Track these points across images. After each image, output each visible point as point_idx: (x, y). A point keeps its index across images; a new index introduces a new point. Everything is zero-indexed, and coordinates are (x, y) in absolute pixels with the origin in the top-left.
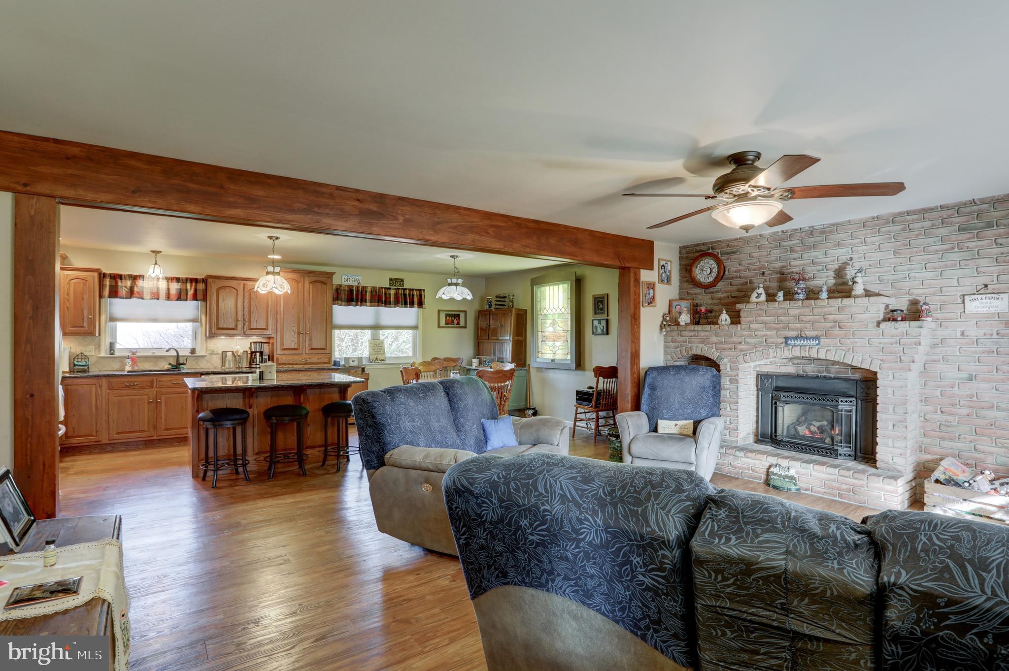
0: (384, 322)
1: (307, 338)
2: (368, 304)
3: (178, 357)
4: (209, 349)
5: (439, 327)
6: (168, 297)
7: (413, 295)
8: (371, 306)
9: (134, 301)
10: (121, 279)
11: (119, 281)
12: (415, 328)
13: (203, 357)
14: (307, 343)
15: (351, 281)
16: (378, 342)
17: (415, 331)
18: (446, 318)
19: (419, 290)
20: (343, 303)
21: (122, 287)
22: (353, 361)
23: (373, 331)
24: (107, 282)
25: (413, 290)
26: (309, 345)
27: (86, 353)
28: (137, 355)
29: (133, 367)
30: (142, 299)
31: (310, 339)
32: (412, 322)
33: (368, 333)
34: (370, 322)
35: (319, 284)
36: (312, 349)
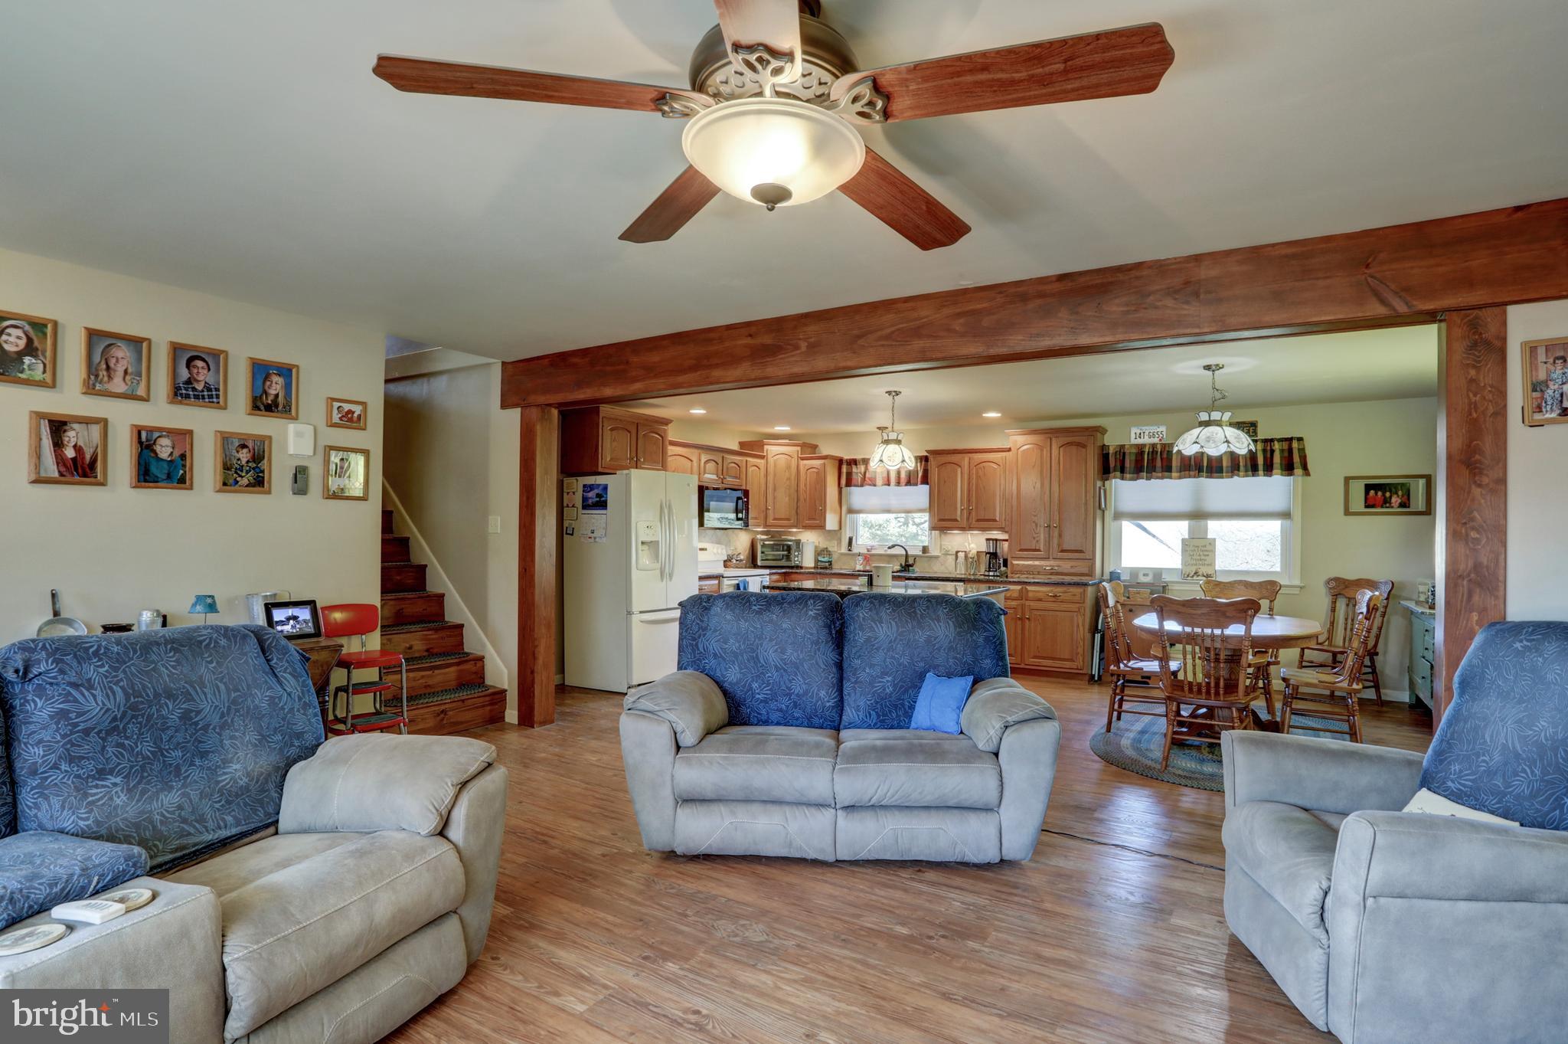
0: (1212, 505)
1: (1056, 534)
2: (1174, 474)
3: (907, 556)
4: (943, 547)
5: (1347, 512)
6: (898, 483)
7: (1272, 451)
8: (1180, 478)
9: (867, 488)
10: (856, 465)
11: (854, 467)
12: (1285, 515)
13: (937, 557)
14: (1055, 541)
15: (1146, 437)
16: (1201, 543)
17: (1288, 522)
18: (1367, 493)
19: (1286, 439)
20: (1128, 476)
21: (857, 473)
22: (1144, 575)
23: (1193, 522)
24: (844, 469)
25: (1272, 440)
26: (1059, 545)
27: (830, 549)
28: (873, 552)
29: (865, 566)
30: (875, 485)
31: (1060, 536)
32: (1278, 503)
33: (1182, 528)
34: (1185, 506)
35: (1074, 449)
36: (1063, 551)
